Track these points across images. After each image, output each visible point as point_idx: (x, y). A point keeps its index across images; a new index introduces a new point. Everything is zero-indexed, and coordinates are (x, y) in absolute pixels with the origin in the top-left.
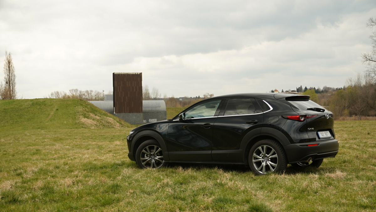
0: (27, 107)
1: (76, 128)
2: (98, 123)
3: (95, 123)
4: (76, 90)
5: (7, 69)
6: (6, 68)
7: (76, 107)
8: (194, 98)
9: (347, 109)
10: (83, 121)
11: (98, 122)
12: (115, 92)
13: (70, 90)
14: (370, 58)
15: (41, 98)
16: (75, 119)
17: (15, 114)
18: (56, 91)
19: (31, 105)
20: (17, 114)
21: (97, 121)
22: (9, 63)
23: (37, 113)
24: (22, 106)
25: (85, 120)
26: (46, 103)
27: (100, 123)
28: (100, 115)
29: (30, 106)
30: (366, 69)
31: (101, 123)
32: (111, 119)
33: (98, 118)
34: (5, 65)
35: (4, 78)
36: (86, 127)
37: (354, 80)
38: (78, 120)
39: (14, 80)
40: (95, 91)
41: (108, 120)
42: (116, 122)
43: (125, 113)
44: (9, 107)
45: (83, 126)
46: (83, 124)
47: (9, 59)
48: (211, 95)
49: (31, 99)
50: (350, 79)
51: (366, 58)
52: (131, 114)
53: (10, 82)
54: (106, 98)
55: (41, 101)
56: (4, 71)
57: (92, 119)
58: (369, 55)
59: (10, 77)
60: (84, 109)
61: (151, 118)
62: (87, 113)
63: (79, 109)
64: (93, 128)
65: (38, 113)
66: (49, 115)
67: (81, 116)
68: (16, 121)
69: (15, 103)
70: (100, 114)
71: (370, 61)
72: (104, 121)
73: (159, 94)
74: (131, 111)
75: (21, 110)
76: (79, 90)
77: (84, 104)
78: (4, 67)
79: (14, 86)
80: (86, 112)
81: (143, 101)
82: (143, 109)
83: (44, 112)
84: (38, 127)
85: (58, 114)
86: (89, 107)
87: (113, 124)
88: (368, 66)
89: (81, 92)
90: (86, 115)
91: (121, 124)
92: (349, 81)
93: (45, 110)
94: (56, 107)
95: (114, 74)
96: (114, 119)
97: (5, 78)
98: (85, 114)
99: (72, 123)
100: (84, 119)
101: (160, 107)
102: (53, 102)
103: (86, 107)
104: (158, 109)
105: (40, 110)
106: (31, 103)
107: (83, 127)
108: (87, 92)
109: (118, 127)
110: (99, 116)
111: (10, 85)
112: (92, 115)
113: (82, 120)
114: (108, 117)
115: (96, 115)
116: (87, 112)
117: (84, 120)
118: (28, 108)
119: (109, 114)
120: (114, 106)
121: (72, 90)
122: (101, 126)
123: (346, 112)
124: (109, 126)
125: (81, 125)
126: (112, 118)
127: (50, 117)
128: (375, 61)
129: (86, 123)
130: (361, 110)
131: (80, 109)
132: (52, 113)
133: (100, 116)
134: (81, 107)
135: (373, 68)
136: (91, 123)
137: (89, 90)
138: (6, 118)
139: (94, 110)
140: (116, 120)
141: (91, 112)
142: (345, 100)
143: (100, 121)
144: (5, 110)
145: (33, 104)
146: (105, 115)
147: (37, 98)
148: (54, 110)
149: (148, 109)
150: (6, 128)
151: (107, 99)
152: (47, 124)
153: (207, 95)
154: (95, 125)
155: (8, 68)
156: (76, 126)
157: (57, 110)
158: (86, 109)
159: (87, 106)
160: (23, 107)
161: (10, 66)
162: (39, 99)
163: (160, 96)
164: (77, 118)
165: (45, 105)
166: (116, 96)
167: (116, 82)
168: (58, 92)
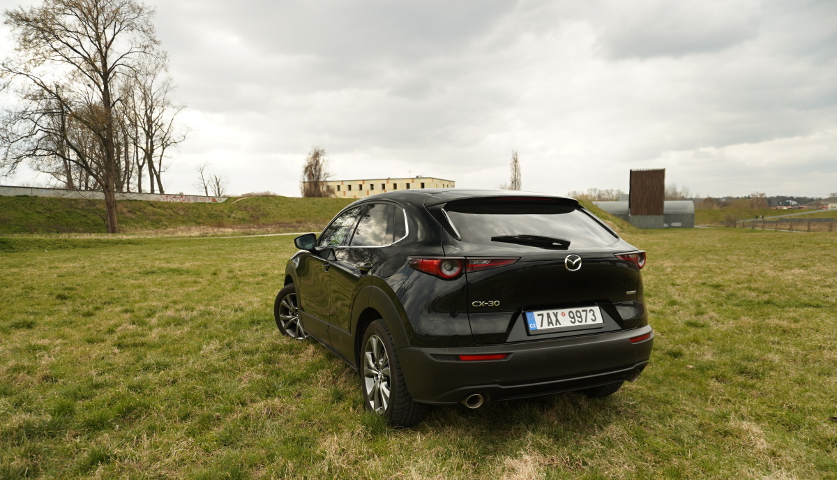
4: (595, 190)
5: (513, 168)
8: (742, 198)
12: (632, 192)
18: (573, 190)
22: (516, 161)
39: (521, 179)
43: (642, 214)
47: (515, 158)
48: (762, 195)
52: (649, 217)
53: (515, 181)
54: (621, 199)
56: (510, 170)
59: (516, 176)
61: (674, 222)
74: (649, 213)
76: (598, 189)
78: (511, 165)
81: (667, 203)
82: (665, 211)
89: (600, 191)
95: (631, 171)
97: (510, 178)
101: (686, 208)
104: (684, 211)
108: (607, 191)
111: (516, 185)
120: (630, 207)
121: (591, 189)
137: (609, 189)
149: (671, 211)
151: (623, 200)
153: (756, 194)
161: (517, 164)
163: (691, 195)
166: (632, 197)
167: (633, 180)
168: (575, 192)
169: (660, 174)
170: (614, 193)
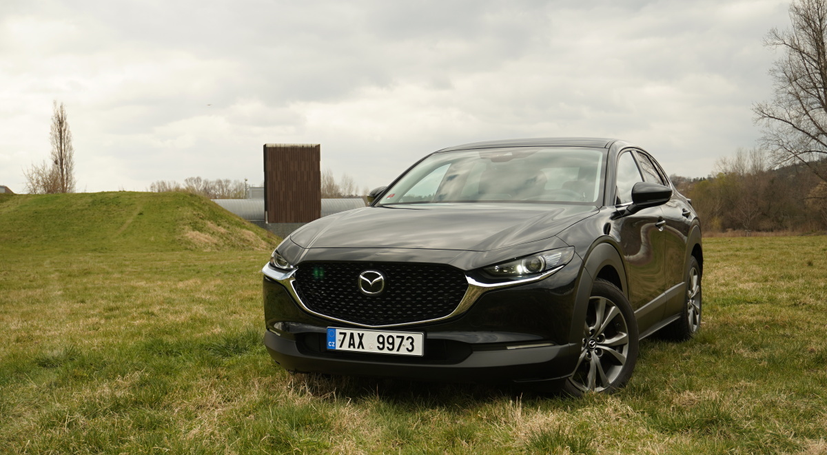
0: (80, 208)
1: (173, 250)
2: (221, 240)
3: (215, 241)
4: (198, 180)
5: (56, 136)
6: (54, 133)
7: (180, 210)
9: (719, 216)
10: (190, 237)
11: (222, 238)
12: (268, 182)
13: (186, 180)
14: (770, 112)
15: (113, 190)
16: (174, 232)
17: (54, 223)
18: (160, 180)
19: (90, 204)
20: (59, 222)
21: (220, 236)
22: (61, 123)
23: (100, 220)
24: (71, 206)
25: (195, 235)
26: (121, 201)
27: (225, 241)
28: (228, 226)
29: (87, 207)
30: (763, 135)
31: (229, 241)
32: (249, 234)
33: (222, 230)
34: (52, 128)
35: (50, 154)
36: (194, 248)
37: (731, 161)
38: (180, 234)
39: (70, 157)
40: (235, 181)
41: (243, 235)
42: (260, 239)
43: (286, 222)
44: (45, 208)
45: (188, 246)
46: (189, 242)
47: (60, 117)
49: (92, 192)
50: (723, 159)
51: (762, 112)
53: (62, 160)
54: (251, 195)
55: (112, 197)
56: (51, 138)
57: (210, 233)
58: (769, 107)
59: (61, 150)
60: (195, 213)
62: (200, 221)
63: (185, 213)
64: (209, 250)
65: (102, 220)
66: (122, 224)
67: (187, 227)
68: (54, 235)
69: (58, 201)
70: (229, 223)
71: (771, 119)
72: (236, 237)
73: (355, 188)
74: (298, 219)
75: (68, 213)
76: (203, 178)
77: (196, 204)
78: (50, 131)
79: (71, 169)
80: (197, 219)
81: (323, 201)
83: (114, 217)
84: (94, 248)
85: (141, 222)
86: (207, 208)
87: (254, 243)
88: (765, 129)
89: (206, 182)
90: (198, 225)
91: (271, 244)
92: (720, 163)
93: (116, 214)
94: (140, 209)
95: (265, 146)
96: (257, 234)
97: (52, 153)
98: (197, 222)
99: (165, 240)
100: (192, 232)
102: (134, 199)
103: (201, 209)
105: (106, 214)
106: (90, 200)
107: (186, 249)
108: (219, 182)
109: (263, 248)
110: (225, 227)
111: (62, 168)
112: (209, 224)
113: (187, 235)
114: (244, 230)
115: (219, 225)
116: (200, 218)
117: (191, 234)
118: (82, 210)
119: (247, 224)
120: (266, 209)
121: (191, 179)
122: (227, 247)
123: (716, 222)
124: (243, 246)
125: (183, 245)
126: (252, 231)
127: (123, 228)
128: (779, 119)
129: (195, 240)
130: (751, 216)
131: (187, 212)
132: (130, 221)
133: (228, 228)
134: (190, 209)
135: (775, 133)
136: (207, 241)
137: (223, 178)
138: (35, 230)
139: (217, 215)
140: (261, 236)
141: (209, 219)
142: (713, 199)
143: (227, 238)
144: (35, 214)
145: (93, 203)
146: (238, 224)
147: (106, 191)
148: (135, 213)
150: (29, 249)
151: (254, 196)
152: (115, 241)
154: (214, 246)
155: (58, 133)
156: (173, 246)
157: (141, 214)
158: (199, 213)
159: (203, 207)
160: (74, 208)
161: (63, 129)
162: (108, 192)
164: (177, 230)
165: (118, 204)
166: (270, 189)
167: (269, 162)
168: (163, 183)
169: (310, 155)
170: (231, 186)
